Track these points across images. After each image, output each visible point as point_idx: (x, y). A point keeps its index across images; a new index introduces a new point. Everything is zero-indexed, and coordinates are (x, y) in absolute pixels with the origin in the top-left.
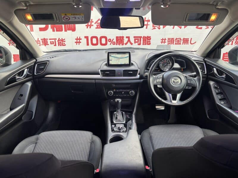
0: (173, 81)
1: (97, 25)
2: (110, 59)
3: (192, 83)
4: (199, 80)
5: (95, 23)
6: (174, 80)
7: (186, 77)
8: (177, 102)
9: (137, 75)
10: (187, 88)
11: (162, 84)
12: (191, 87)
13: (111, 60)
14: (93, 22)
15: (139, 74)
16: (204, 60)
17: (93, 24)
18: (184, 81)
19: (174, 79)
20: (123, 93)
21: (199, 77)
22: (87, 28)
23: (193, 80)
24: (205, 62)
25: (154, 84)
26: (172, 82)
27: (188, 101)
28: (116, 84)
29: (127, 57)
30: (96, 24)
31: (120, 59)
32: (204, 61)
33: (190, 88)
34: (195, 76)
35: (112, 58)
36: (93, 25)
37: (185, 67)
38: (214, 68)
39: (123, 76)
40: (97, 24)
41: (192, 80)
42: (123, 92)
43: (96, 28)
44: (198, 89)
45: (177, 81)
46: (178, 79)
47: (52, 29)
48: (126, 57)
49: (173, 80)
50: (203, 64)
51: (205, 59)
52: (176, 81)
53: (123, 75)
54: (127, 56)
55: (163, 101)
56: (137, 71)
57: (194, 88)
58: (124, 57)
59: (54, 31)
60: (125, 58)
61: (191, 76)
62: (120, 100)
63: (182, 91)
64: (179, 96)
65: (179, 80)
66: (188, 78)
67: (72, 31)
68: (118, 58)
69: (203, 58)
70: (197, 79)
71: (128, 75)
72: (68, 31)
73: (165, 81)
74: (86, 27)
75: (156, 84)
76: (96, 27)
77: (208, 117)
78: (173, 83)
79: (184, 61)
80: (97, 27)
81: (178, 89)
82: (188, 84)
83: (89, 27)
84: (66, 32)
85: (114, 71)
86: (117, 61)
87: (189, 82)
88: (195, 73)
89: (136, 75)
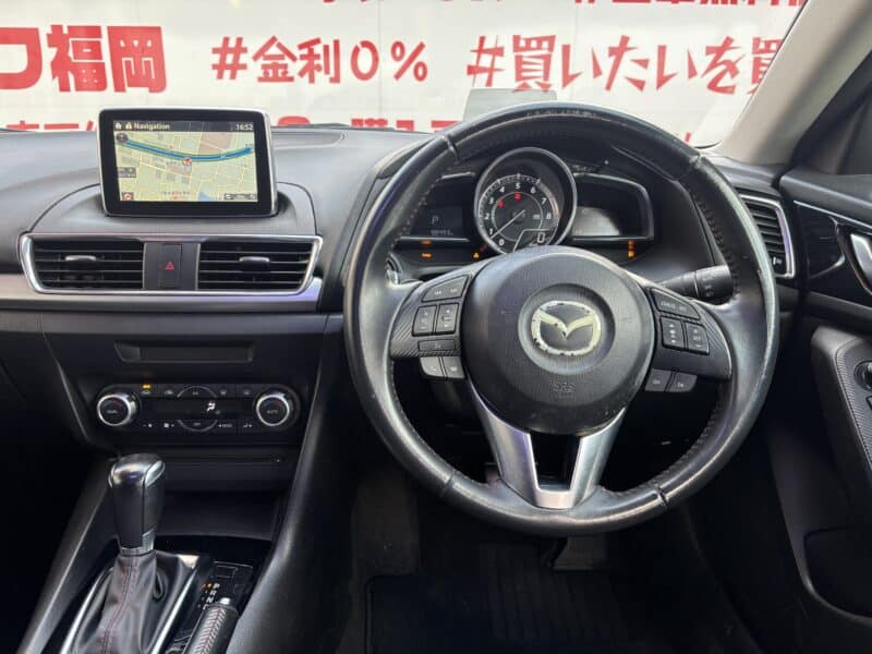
0: (545, 328)
1: (265, 67)
2: (120, 164)
3: (698, 347)
4: (756, 318)
5: (256, 58)
6: (552, 320)
7: (650, 294)
8: (578, 501)
9: (302, 277)
10: (658, 383)
11: (464, 346)
12: (693, 379)
13: (131, 172)
14: (245, 50)
15: (318, 272)
16: (776, 184)
17: (244, 59)
18: (633, 326)
19: (551, 312)
20: (212, 406)
21: (755, 299)
22: (220, 76)
23: (705, 318)
24: (786, 198)
25: (396, 351)
26: (537, 334)
27: (663, 492)
28: (144, 342)
29: (247, 151)
30: (261, 61)
31: (195, 165)
32: (773, 192)
33: (684, 384)
34: (720, 293)
35: (136, 153)
36: (244, 67)
37: (651, 234)
38: (855, 238)
39: (202, 287)
40: (268, 62)
41: (696, 322)
42: (212, 399)
43: (260, 80)
44: (747, 395)
45: (575, 331)
46: (580, 314)
47: (56, 81)
48: (233, 149)
49: (541, 316)
50: (771, 211)
51: (784, 178)
52: (567, 330)
53: (201, 276)
54: (242, 147)
55: (464, 488)
56: (306, 247)
57: (714, 388)
58: (224, 151)
59: (64, 87)
60: (230, 156)
61: (688, 291)
62: (147, 471)
63: (623, 410)
64: (591, 447)
65: (593, 320)
66: (665, 305)
67: (151, 91)
68: (179, 156)
69: (771, 176)
70: (735, 314)
71: (239, 277)
72: (129, 90)
73: (483, 328)
74: (216, 72)
75: (411, 351)
76: (261, 73)
77: (809, 585)
78: (543, 345)
79: (643, 189)
80: (266, 73)
81: (587, 395)
82: (664, 356)
83: (227, 73)
84: (119, 94)
85: (137, 245)
86: (171, 178)
87: (673, 336)
88: (722, 270)
89: (294, 281)
